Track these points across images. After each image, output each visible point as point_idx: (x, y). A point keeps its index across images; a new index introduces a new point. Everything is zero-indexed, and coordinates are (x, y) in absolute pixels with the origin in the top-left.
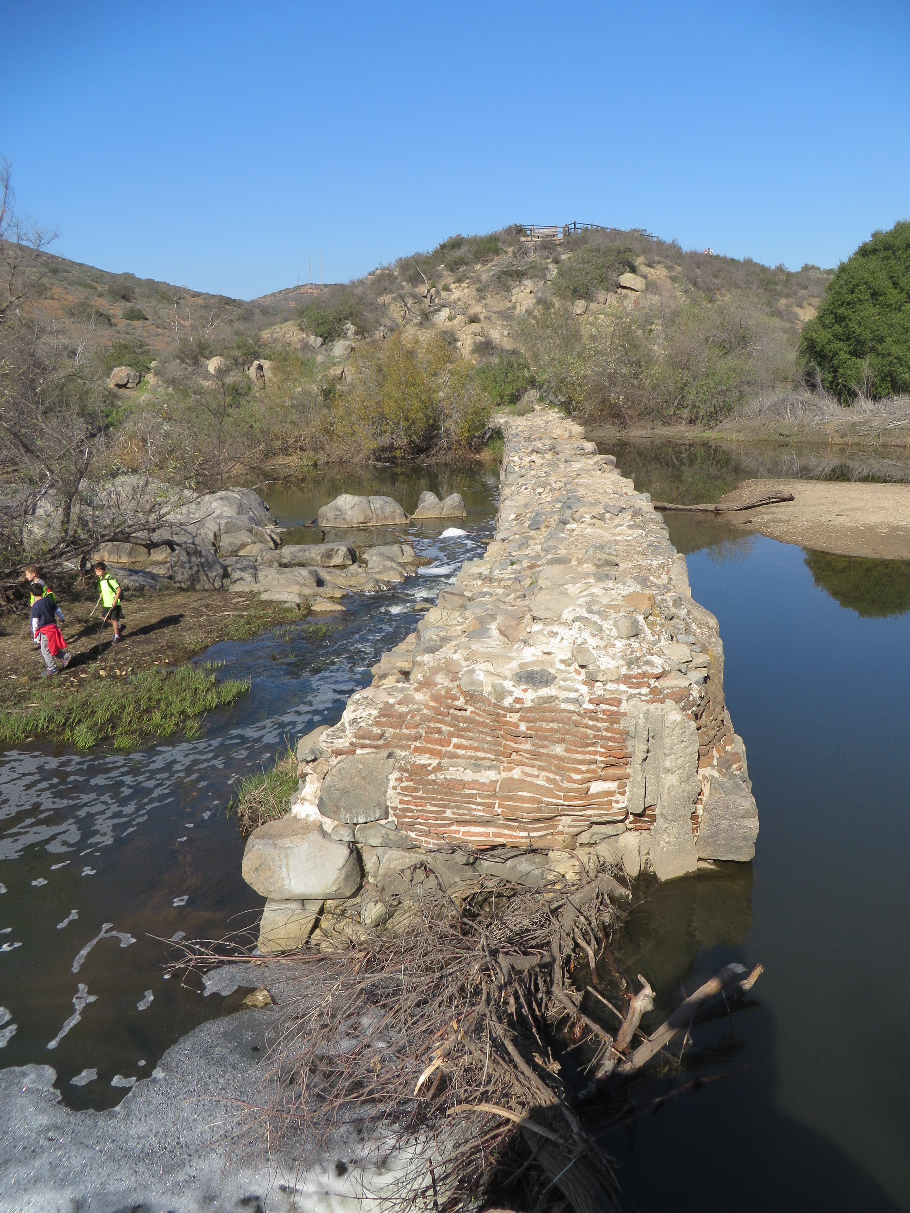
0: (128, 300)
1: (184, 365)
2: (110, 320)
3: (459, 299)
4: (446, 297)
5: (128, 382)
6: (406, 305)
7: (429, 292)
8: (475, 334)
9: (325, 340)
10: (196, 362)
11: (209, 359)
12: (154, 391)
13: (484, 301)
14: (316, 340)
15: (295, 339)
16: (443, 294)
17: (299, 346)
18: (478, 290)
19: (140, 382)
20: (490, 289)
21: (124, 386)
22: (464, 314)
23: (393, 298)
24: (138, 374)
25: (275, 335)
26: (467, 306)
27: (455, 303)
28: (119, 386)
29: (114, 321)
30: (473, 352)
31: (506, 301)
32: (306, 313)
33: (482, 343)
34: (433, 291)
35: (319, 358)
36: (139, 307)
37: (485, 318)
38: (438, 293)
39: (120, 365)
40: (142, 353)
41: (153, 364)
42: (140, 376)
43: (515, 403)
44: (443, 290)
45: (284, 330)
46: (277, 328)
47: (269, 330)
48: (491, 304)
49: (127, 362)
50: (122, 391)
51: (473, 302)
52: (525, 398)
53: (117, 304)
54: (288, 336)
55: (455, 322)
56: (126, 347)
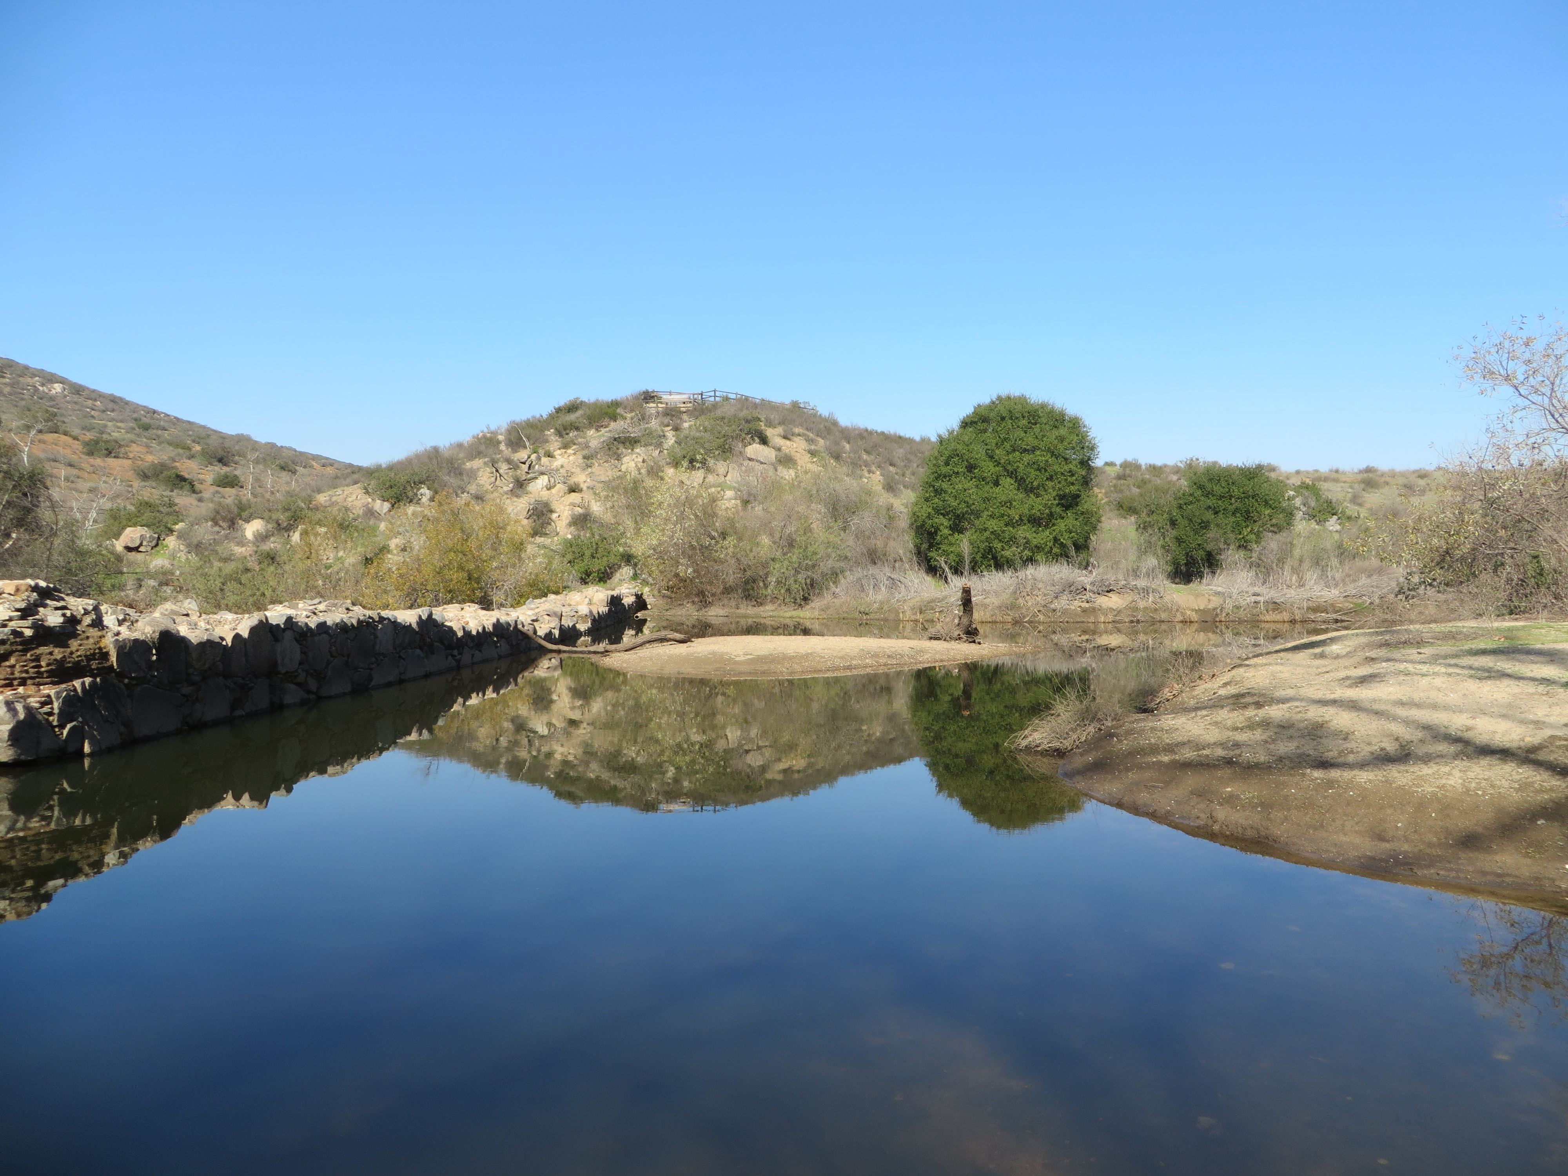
1: (217, 529)
2: (193, 486)
3: (562, 466)
4: (548, 463)
5: (141, 545)
6: (497, 471)
8: (574, 505)
9: (393, 506)
10: (232, 524)
11: (249, 522)
12: (173, 557)
13: (590, 470)
14: (382, 506)
15: (359, 503)
16: (545, 460)
17: (361, 512)
18: (584, 457)
19: (157, 545)
20: (599, 456)
21: (136, 549)
22: (565, 483)
23: (485, 463)
24: (156, 536)
25: (334, 499)
26: (570, 474)
27: (558, 470)
28: (129, 549)
29: (198, 486)
30: (570, 525)
31: (615, 470)
32: (376, 474)
33: (580, 515)
34: (534, 456)
35: (383, 526)
37: (588, 488)
38: (539, 459)
39: (135, 525)
40: (168, 514)
41: (179, 526)
42: (159, 538)
43: (605, 582)
44: (545, 456)
45: (346, 493)
46: (339, 491)
47: (330, 493)
48: (597, 473)
49: (144, 522)
50: (132, 555)
51: (577, 470)
52: (617, 576)
54: (350, 499)
55: (554, 491)
56: (148, 505)
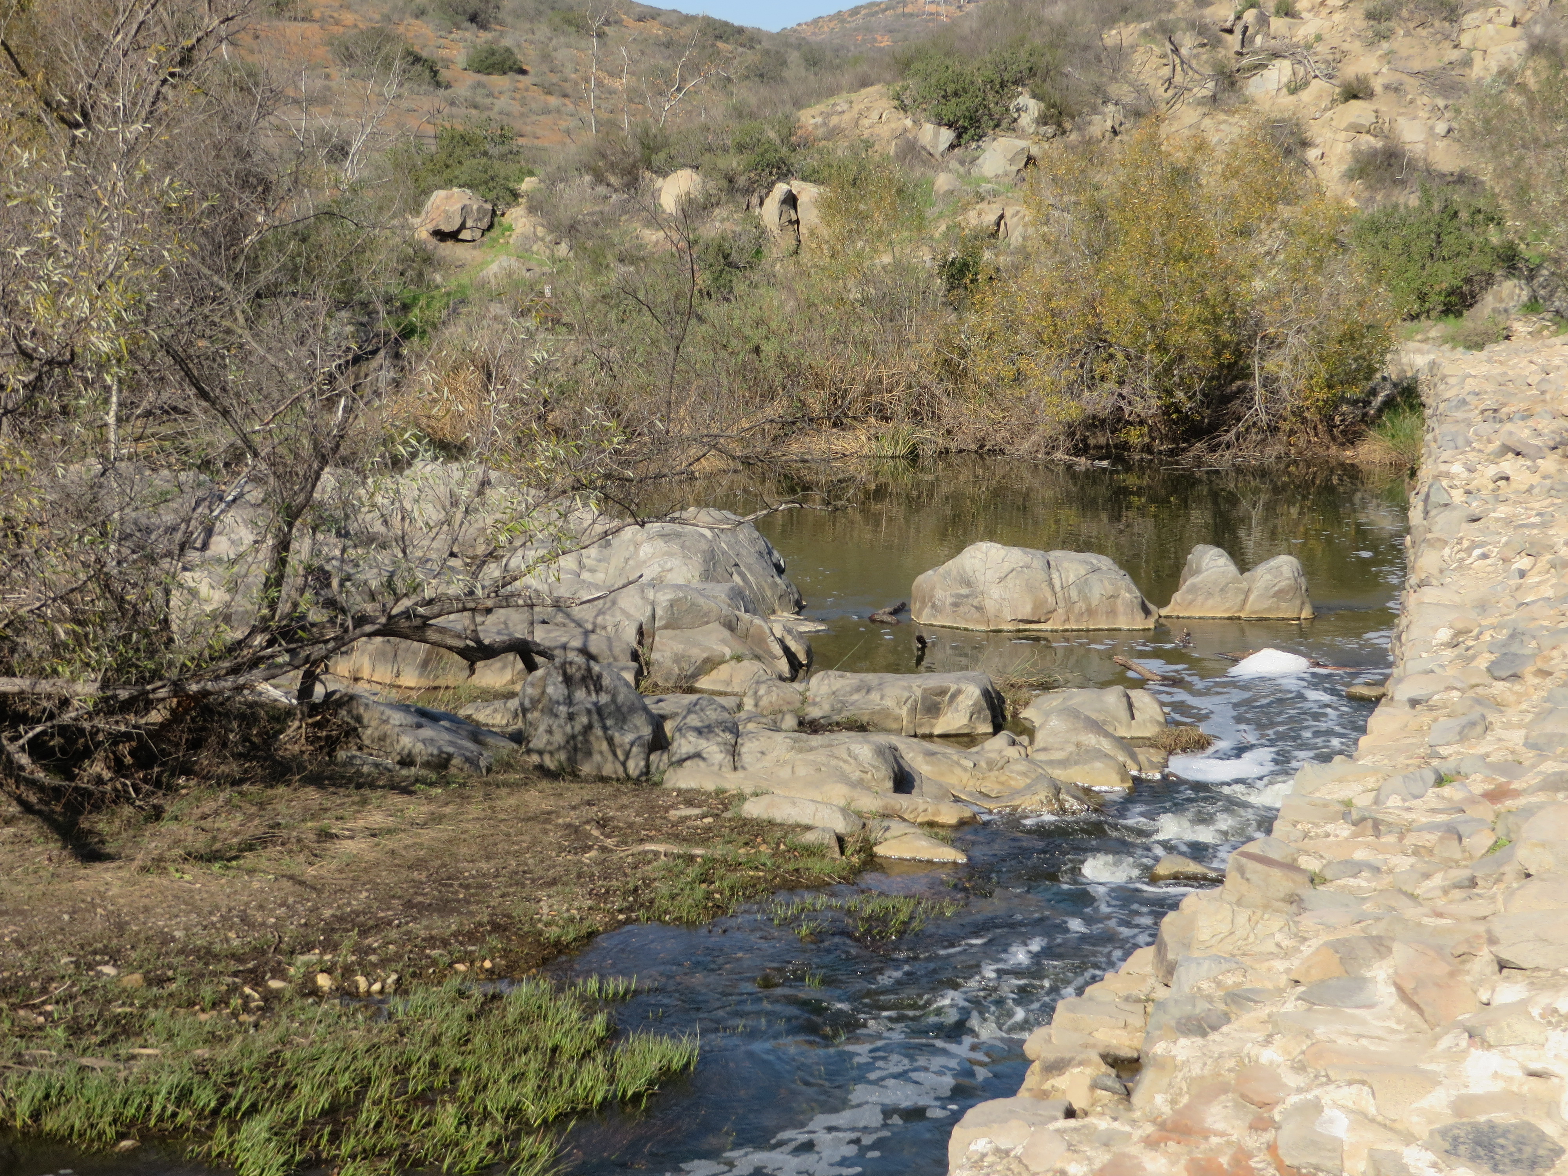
0: (483, 27)
1: (602, 190)
2: (435, 73)
3: (1319, 38)
4: (1284, 31)
5: (463, 226)
6: (1176, 51)
7: (1239, 17)
8: (1358, 129)
9: (959, 136)
10: (632, 182)
11: (665, 175)
12: (524, 252)
13: (1385, 45)
14: (936, 135)
15: (884, 131)
16: (1278, 24)
17: (892, 150)
18: (1371, 16)
19: (491, 226)
20: (1404, 13)
21: (453, 236)
22: (1330, 77)
23: (1145, 33)
24: (489, 206)
25: (834, 120)
26: (1339, 56)
27: (1309, 47)
28: (441, 235)
29: (445, 75)
30: (1350, 175)
31: (1447, 44)
32: (917, 65)
33: (1374, 153)
34: (1250, 16)
35: (943, 181)
36: (507, 42)
37: (1387, 87)
38: (1263, 21)
39: (449, 183)
40: (503, 157)
41: (527, 184)
42: (494, 212)
43: (1459, 314)
44: (1277, 13)
45: (856, 108)
46: (841, 102)
47: (821, 107)
48: (1404, 52)
49: (464, 178)
50: (448, 249)
51: (1356, 46)
52: (1488, 303)
53: (457, 35)
54: (866, 122)
55: (1305, 96)
56: (466, 140)
